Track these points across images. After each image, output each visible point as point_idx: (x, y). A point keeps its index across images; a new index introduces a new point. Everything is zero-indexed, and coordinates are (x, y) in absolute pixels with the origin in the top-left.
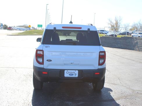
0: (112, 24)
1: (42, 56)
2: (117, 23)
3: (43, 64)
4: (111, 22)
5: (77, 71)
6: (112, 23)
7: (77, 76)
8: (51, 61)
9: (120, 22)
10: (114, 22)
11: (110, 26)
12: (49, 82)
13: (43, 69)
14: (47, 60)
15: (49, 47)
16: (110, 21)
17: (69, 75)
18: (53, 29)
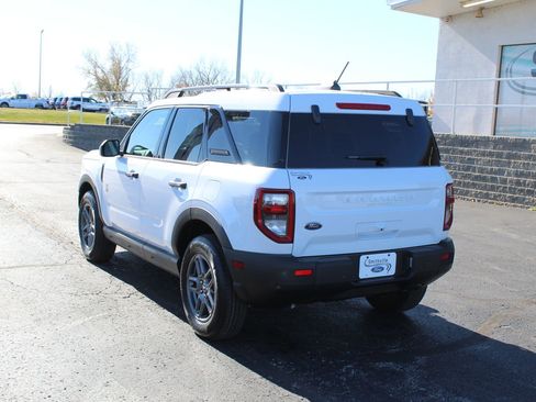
0: (100, 75)
1: (288, 213)
2: (117, 72)
3: (292, 242)
4: (96, 66)
5: (394, 255)
6: (99, 70)
7: (392, 272)
8: (320, 226)
9: (130, 65)
10: (108, 66)
11: (94, 82)
12: (293, 306)
13: (289, 258)
14: (307, 227)
15: (310, 177)
16: (90, 60)
17: (373, 270)
18: (309, 110)
